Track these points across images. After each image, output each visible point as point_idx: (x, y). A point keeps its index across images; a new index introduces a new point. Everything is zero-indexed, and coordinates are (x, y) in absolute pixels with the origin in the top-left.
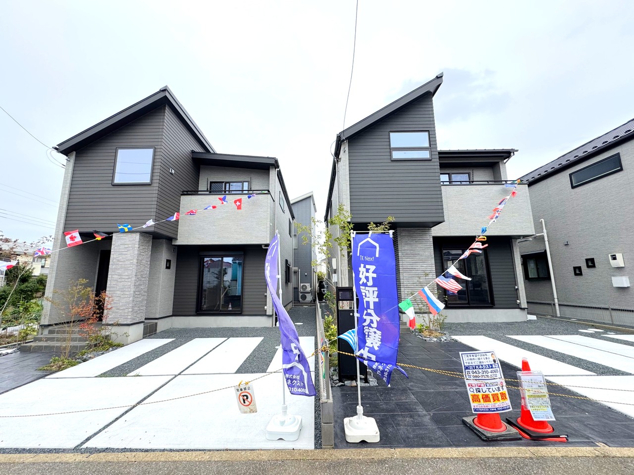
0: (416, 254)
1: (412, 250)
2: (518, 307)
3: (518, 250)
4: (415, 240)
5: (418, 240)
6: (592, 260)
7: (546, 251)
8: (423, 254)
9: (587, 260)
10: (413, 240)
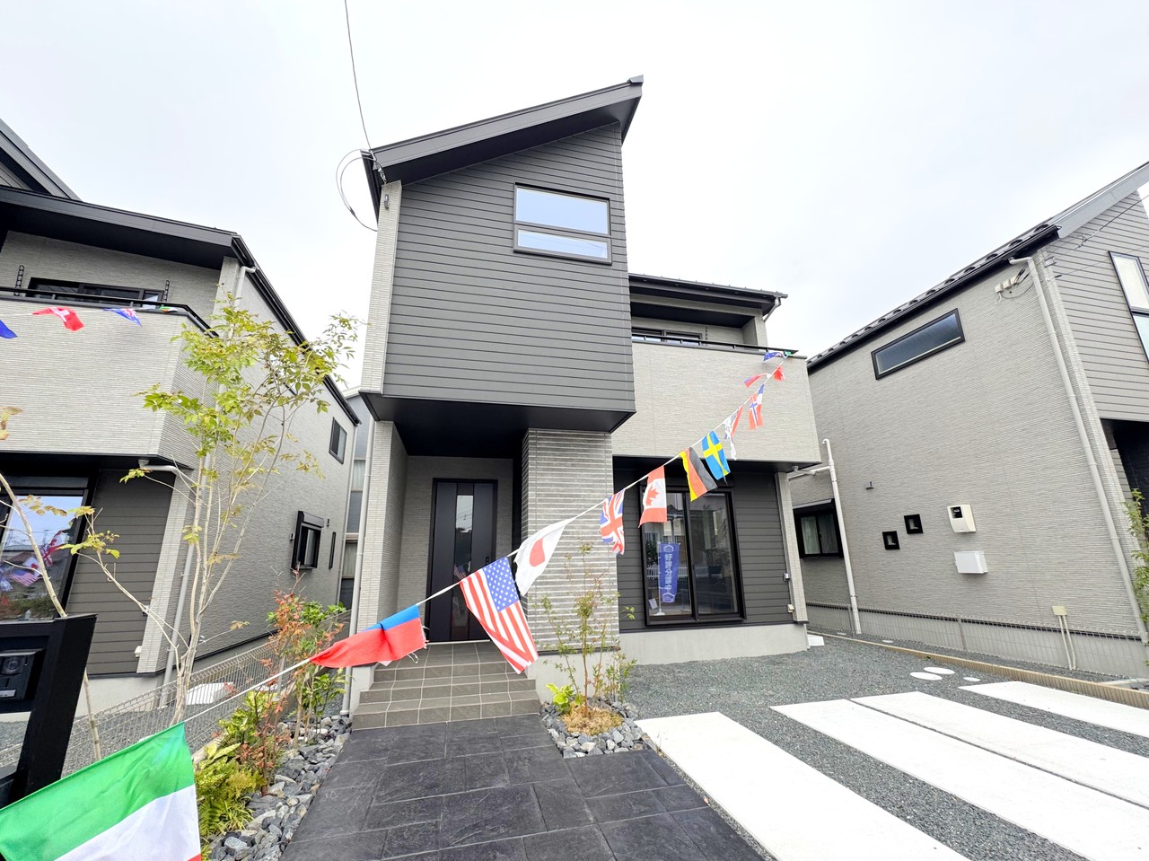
0: (571, 496)
1: (562, 486)
2: (790, 619)
3: (789, 496)
4: (571, 460)
5: (580, 460)
6: (916, 519)
7: (833, 500)
8: (589, 496)
9: (907, 518)
10: (566, 460)
